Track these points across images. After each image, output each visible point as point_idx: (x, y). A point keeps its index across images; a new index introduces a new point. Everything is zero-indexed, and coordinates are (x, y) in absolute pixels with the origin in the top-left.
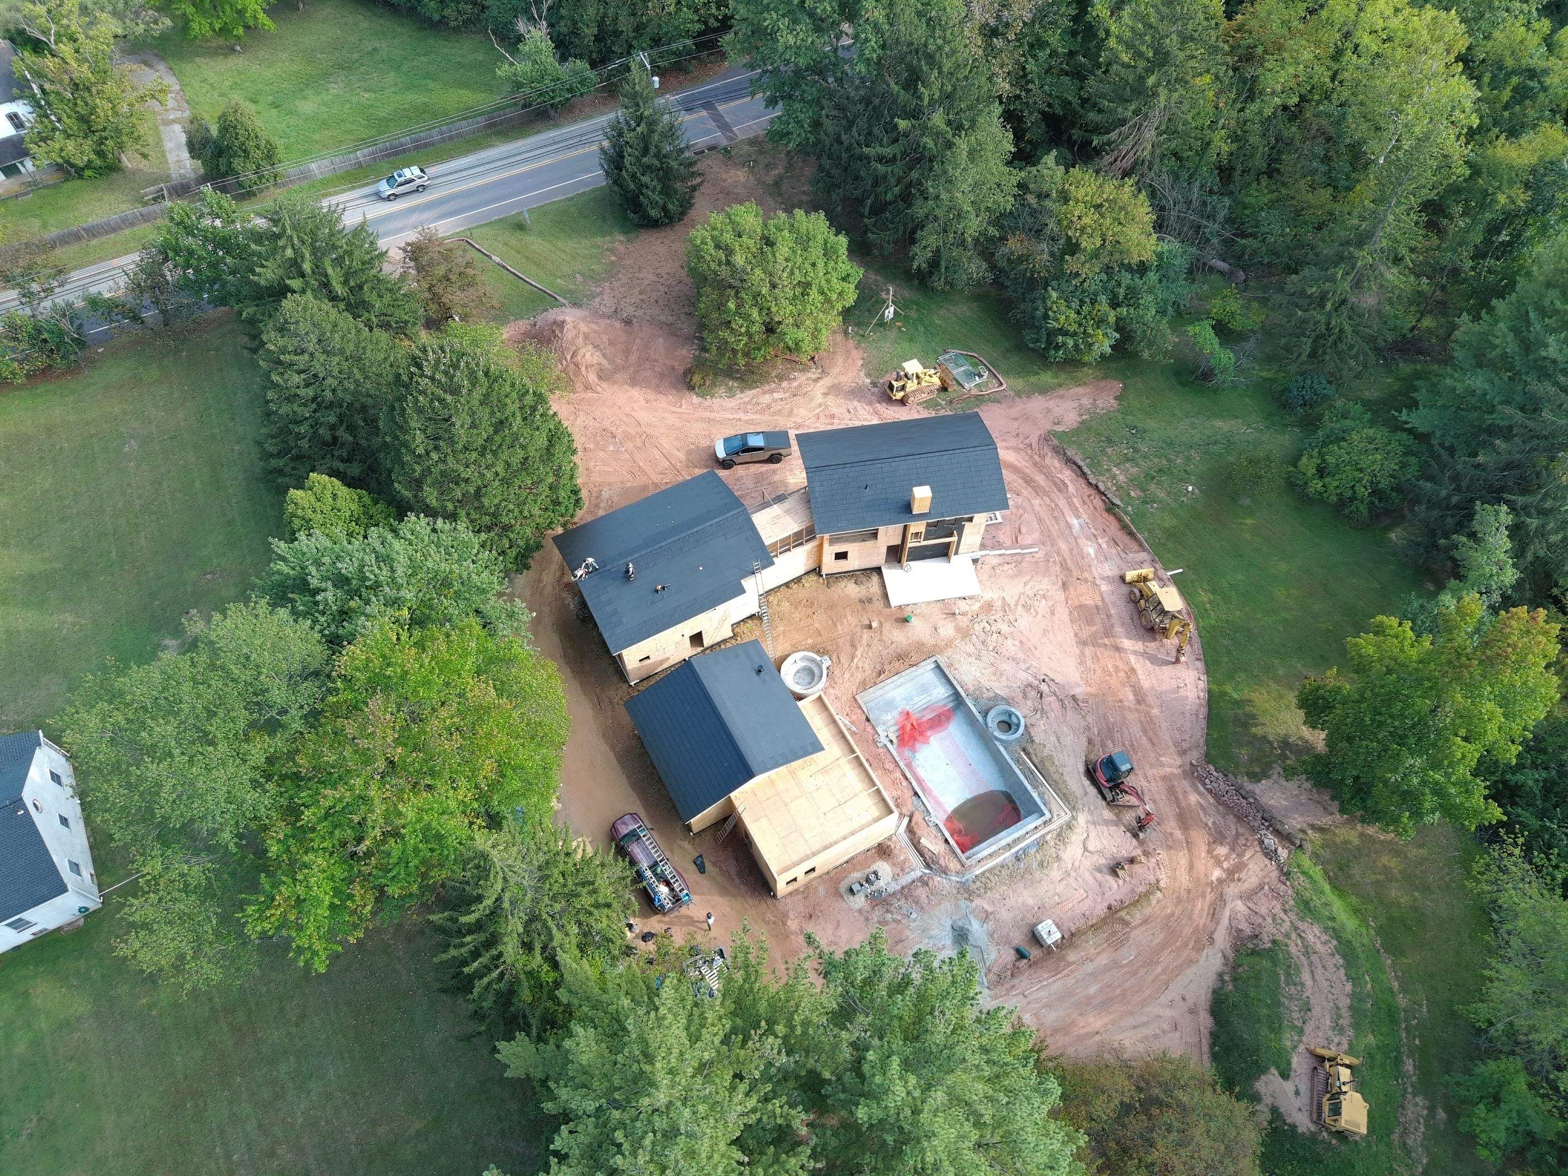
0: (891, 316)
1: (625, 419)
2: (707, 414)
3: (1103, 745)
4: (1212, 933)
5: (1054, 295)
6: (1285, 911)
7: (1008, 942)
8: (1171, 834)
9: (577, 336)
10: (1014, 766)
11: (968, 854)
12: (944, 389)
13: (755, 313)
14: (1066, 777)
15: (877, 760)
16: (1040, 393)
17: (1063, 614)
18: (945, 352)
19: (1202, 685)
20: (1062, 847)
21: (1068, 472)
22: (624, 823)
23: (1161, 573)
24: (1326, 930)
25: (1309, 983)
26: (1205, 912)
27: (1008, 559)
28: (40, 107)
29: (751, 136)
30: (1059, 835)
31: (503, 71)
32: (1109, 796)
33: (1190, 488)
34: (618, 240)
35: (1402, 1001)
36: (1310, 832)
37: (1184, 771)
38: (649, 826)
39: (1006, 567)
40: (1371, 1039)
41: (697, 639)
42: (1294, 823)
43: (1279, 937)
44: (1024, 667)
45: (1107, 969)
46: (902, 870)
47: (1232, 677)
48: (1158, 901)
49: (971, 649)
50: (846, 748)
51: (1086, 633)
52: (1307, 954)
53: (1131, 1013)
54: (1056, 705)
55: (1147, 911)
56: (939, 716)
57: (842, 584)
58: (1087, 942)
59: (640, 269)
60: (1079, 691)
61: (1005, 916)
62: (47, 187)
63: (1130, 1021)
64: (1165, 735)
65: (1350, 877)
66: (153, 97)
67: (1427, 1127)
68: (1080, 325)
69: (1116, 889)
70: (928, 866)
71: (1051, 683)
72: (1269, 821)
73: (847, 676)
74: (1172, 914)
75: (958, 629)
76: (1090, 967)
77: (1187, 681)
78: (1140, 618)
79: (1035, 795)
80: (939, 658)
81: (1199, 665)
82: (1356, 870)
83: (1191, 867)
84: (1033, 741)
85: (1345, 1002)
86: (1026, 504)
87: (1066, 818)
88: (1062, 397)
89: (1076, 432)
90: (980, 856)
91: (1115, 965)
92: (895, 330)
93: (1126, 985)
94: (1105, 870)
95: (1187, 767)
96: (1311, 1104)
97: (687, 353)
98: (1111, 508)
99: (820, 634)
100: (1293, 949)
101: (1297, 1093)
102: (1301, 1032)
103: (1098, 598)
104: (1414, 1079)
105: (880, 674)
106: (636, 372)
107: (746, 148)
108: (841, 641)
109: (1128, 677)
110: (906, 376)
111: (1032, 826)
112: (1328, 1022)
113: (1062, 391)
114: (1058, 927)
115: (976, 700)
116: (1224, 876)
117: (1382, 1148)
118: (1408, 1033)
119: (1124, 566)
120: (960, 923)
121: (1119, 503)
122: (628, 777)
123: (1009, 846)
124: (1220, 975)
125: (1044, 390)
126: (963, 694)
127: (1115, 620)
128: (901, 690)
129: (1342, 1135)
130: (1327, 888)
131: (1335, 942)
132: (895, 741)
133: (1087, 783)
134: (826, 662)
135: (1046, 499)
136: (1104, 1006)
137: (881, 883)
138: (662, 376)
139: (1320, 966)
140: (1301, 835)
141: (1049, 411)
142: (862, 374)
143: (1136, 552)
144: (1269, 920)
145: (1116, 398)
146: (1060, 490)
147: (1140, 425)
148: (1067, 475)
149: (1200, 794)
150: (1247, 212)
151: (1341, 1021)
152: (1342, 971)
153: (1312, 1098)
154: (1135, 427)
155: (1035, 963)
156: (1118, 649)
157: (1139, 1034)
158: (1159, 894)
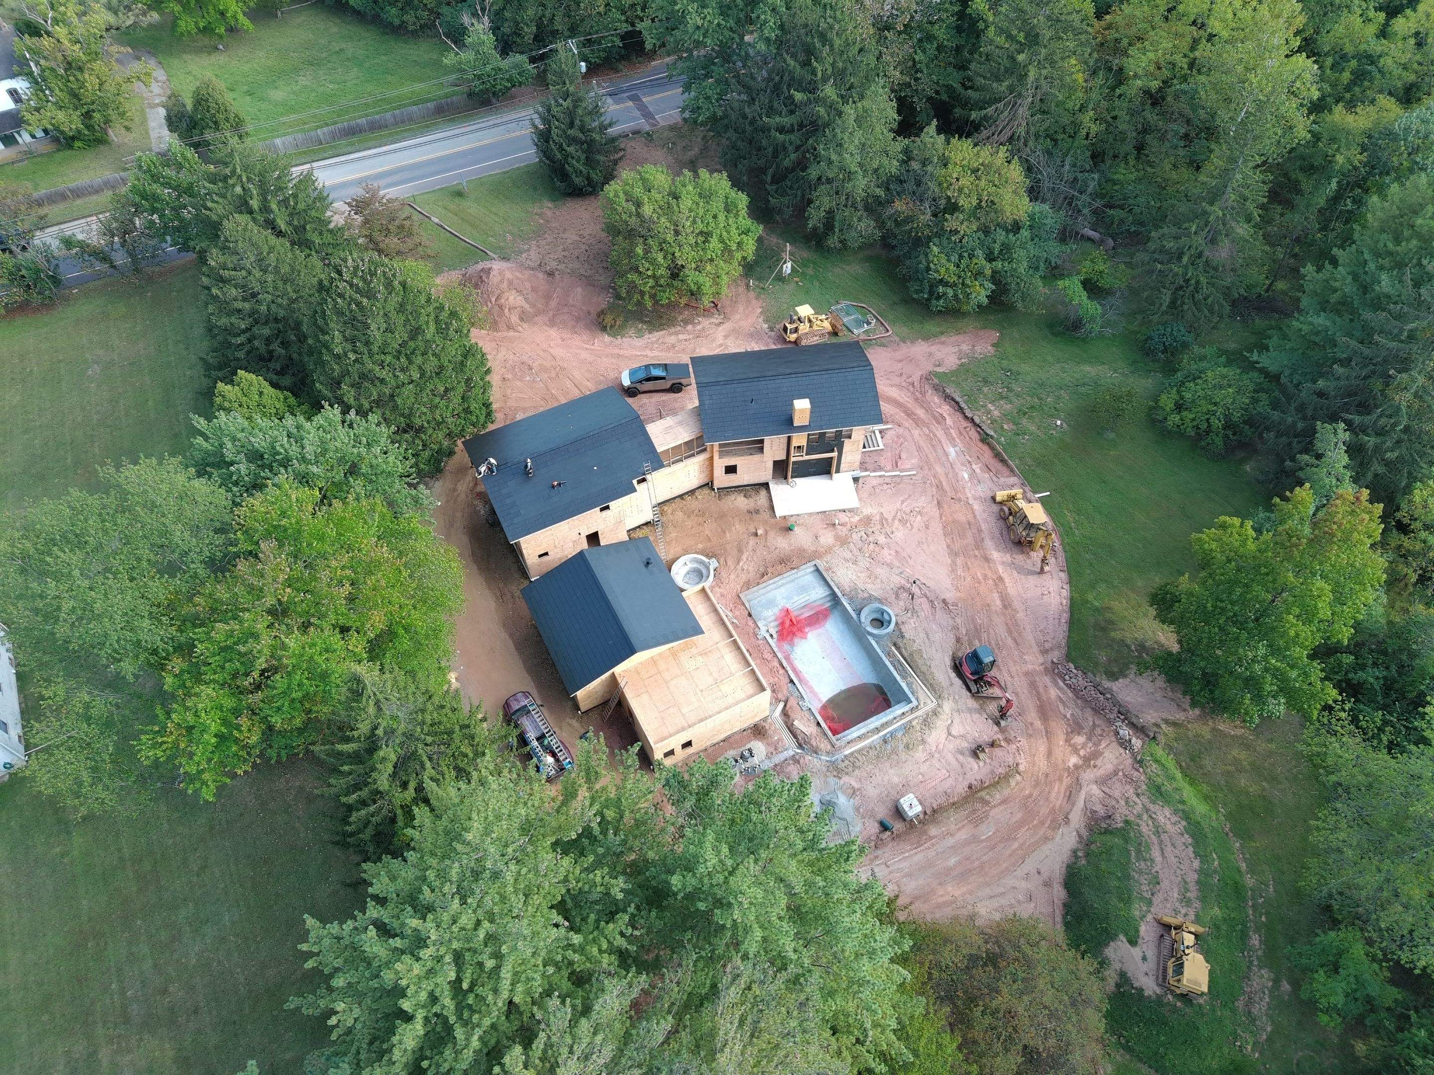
0: (789, 271)
1: (542, 354)
2: (617, 351)
3: (970, 643)
4: (1068, 813)
5: (935, 249)
6: (1138, 795)
7: (872, 816)
8: (1032, 724)
9: (502, 281)
10: (884, 658)
11: (838, 736)
12: (835, 333)
13: (660, 258)
14: (934, 670)
15: (756, 650)
16: (923, 339)
17: (937, 527)
18: (837, 303)
19: (1065, 593)
20: (927, 732)
21: (947, 407)
22: (516, 700)
23: (1029, 494)
24: (1176, 812)
25: (1158, 859)
26: (1062, 795)
27: (888, 480)
28: (37, 83)
29: (671, 123)
30: (925, 720)
31: (449, 60)
32: (974, 688)
33: (1059, 422)
34: (547, 207)
35: (1249, 881)
36: (1164, 726)
37: (1046, 668)
38: (539, 703)
39: (885, 487)
40: (1216, 911)
41: (593, 538)
42: (1149, 717)
43: (1131, 818)
44: (897, 571)
45: (967, 843)
46: (776, 749)
47: (1094, 588)
48: (1017, 784)
49: (848, 555)
50: (725, 634)
51: (957, 547)
52: (1157, 833)
53: (987, 884)
54: (926, 606)
55: (1006, 792)
56: (817, 613)
57: (733, 497)
58: (948, 818)
59: (565, 230)
60: (950, 595)
61: (871, 791)
62: (42, 155)
63: (987, 891)
64: (1029, 637)
65: (1201, 767)
66: (139, 78)
67: (1270, 996)
68: (959, 277)
69: (977, 770)
70: (800, 746)
71: (922, 586)
72: (1125, 715)
73: (732, 577)
74: (1030, 795)
75: (837, 538)
76: (950, 841)
77: (1051, 589)
78: (1009, 534)
79: (904, 685)
80: (818, 562)
81: (1063, 575)
82: (1207, 762)
83: (1049, 754)
84: (903, 637)
85: (1192, 877)
86: (907, 433)
87: (931, 705)
88: (943, 343)
89: (955, 373)
90: (850, 737)
91: (975, 839)
92: (793, 285)
93: (985, 858)
94: (967, 753)
95: (1049, 665)
96: (1158, 969)
97: (603, 301)
98: (985, 439)
99: (709, 540)
100: (1144, 829)
101: (1144, 959)
102: (1150, 903)
103: (970, 517)
104: (1260, 953)
105: (763, 576)
106: (554, 316)
107: (666, 133)
108: (728, 547)
109: (996, 585)
110: (799, 319)
111: (899, 712)
112: (1176, 895)
113: (943, 338)
114: (921, 804)
115: (851, 600)
116: (1081, 762)
117: (1227, 1013)
118: (1254, 911)
119: (995, 488)
120: (828, 798)
121: (992, 433)
122: (524, 662)
123: (877, 730)
124: (1074, 852)
125: (926, 338)
126: (839, 594)
127: (986, 534)
128: (783, 590)
129: (1186, 997)
130: (1179, 775)
131: (1184, 823)
132: (775, 636)
133: (953, 675)
134: (714, 564)
135: (925, 429)
136: (963, 876)
137: (756, 760)
138: (578, 319)
139: (1169, 845)
140: (1155, 729)
141: (930, 354)
142: (761, 320)
143: (1008, 477)
144: (1123, 803)
145: (993, 345)
146: (938, 423)
147: (1014, 368)
148: (945, 409)
149: (1059, 689)
150: (1116, 187)
151: (1189, 894)
152: (1191, 849)
153: (1158, 964)
154: (1010, 370)
155: (898, 836)
156: (987, 559)
157: (995, 904)
158: (1018, 777)
